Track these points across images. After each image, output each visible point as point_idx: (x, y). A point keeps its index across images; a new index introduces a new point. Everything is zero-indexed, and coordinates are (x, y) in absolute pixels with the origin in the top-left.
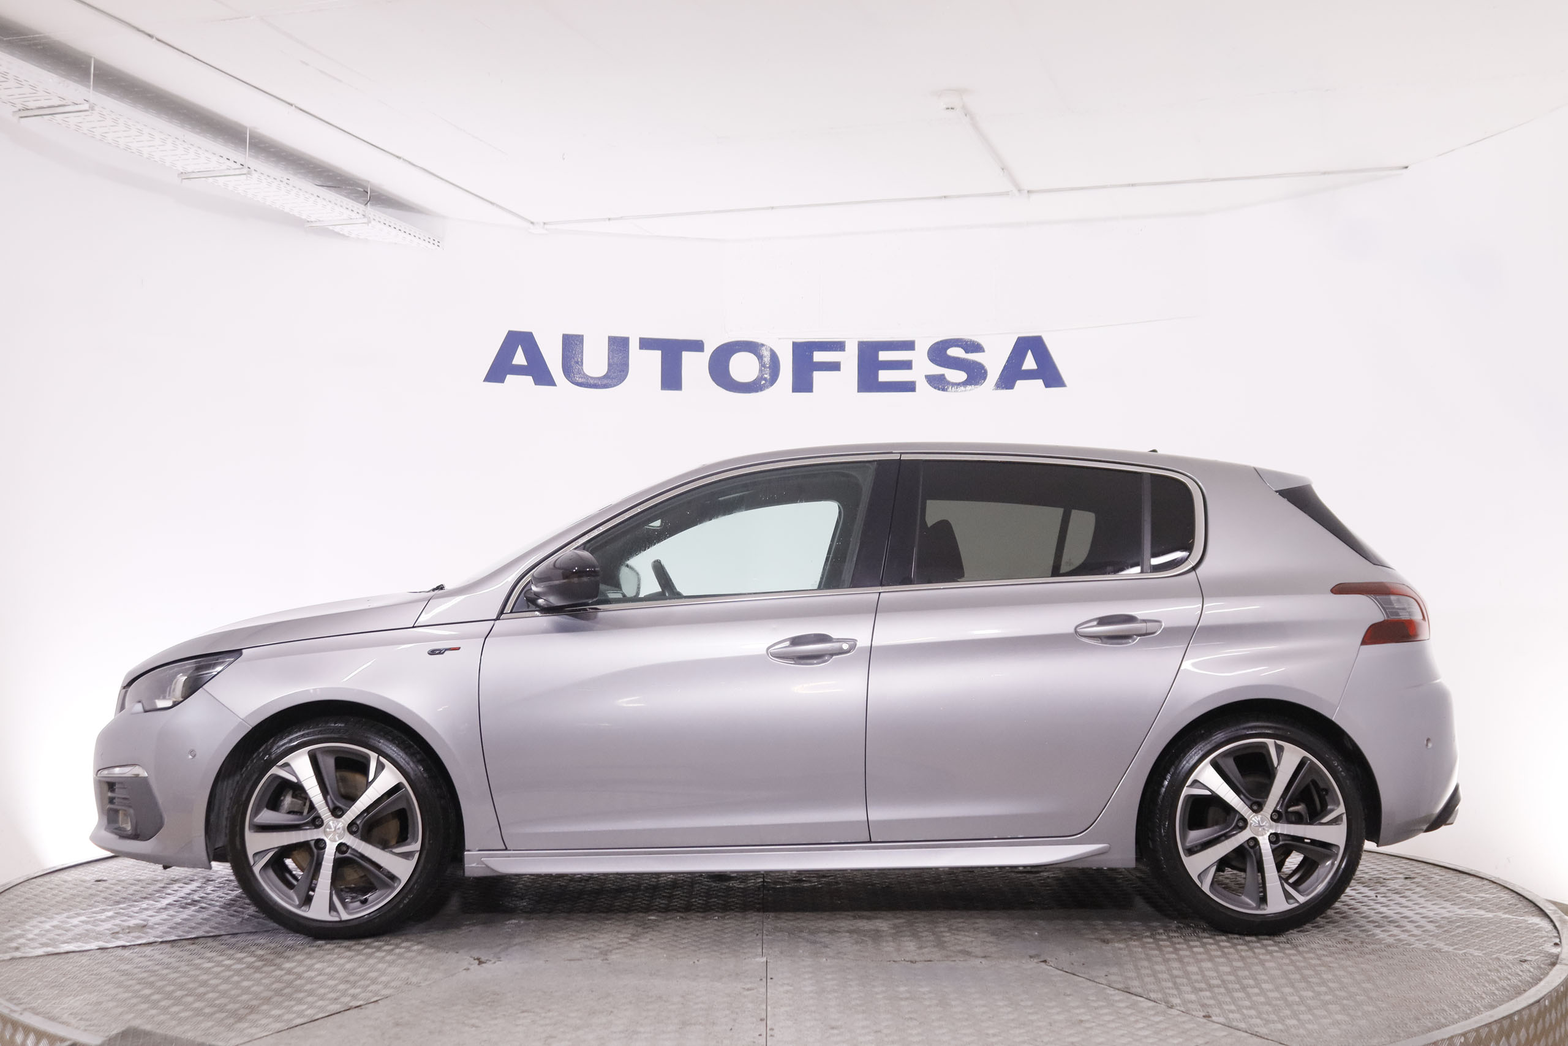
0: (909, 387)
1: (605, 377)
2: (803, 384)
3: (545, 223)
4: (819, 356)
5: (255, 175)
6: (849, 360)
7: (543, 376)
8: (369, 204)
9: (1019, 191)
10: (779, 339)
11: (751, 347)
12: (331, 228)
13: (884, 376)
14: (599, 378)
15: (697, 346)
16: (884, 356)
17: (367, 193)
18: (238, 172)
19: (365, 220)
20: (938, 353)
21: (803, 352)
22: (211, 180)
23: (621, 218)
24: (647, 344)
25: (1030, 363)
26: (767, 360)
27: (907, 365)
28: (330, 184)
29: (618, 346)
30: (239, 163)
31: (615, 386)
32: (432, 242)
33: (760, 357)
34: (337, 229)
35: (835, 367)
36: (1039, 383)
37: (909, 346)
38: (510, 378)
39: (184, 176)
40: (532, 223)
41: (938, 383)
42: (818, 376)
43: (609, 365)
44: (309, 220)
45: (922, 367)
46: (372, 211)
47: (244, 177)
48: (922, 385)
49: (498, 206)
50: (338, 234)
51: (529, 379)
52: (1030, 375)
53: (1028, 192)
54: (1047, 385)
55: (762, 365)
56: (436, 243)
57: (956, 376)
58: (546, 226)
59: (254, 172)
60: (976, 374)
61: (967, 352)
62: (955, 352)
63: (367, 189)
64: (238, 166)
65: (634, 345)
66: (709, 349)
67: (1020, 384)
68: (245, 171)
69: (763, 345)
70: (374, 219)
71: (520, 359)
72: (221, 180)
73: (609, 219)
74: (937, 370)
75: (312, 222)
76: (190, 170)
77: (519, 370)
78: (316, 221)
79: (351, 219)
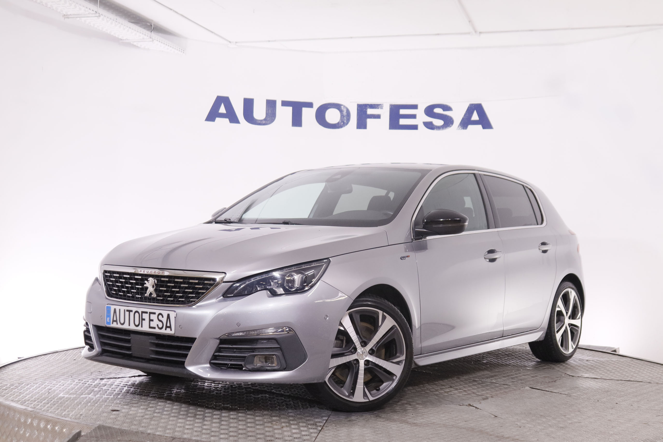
0: (415, 127)
1: (265, 119)
2: (362, 125)
3: (236, 42)
4: (370, 111)
5: (102, 17)
6: (385, 113)
7: (233, 119)
8: (153, 31)
9: (476, 32)
10: (351, 102)
11: (337, 106)
12: (132, 43)
13: (403, 122)
14: (261, 121)
15: (310, 105)
16: (402, 112)
17: (152, 26)
18: (93, 15)
19: (151, 40)
20: (429, 111)
21: (362, 109)
22: (78, 19)
23: (275, 41)
24: (285, 103)
25: (475, 117)
26: (345, 113)
27: (414, 116)
28: (133, 21)
29: (271, 104)
30: (94, 11)
31: (269, 124)
32: (180, 50)
33: (341, 111)
34: (135, 44)
35: (378, 117)
36: (480, 127)
37: (415, 107)
38: (218, 119)
39: (66, 16)
40: (230, 42)
41: (429, 126)
42: (369, 121)
43: (267, 114)
44: (122, 39)
45: (422, 118)
46: (154, 35)
47: (96, 18)
48: (421, 127)
49: (215, 34)
50: (135, 46)
51: (227, 120)
52: (475, 123)
53: (480, 33)
54: (484, 128)
55: (342, 116)
56: (182, 51)
57: (438, 122)
58: (237, 44)
59: (101, 15)
60: (448, 122)
61: (444, 110)
62: (438, 111)
63: (152, 24)
64: (94, 12)
65: (279, 104)
66: (316, 107)
67: (470, 127)
68: (98, 15)
69: (341, 105)
70: (155, 39)
71: (222, 110)
72: (83, 19)
73: (269, 41)
74: (429, 119)
75: (123, 40)
76: (69, 14)
77: (222, 116)
78: (125, 40)
79: (143, 39)
